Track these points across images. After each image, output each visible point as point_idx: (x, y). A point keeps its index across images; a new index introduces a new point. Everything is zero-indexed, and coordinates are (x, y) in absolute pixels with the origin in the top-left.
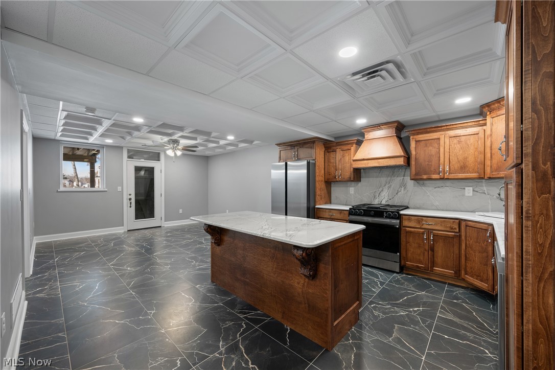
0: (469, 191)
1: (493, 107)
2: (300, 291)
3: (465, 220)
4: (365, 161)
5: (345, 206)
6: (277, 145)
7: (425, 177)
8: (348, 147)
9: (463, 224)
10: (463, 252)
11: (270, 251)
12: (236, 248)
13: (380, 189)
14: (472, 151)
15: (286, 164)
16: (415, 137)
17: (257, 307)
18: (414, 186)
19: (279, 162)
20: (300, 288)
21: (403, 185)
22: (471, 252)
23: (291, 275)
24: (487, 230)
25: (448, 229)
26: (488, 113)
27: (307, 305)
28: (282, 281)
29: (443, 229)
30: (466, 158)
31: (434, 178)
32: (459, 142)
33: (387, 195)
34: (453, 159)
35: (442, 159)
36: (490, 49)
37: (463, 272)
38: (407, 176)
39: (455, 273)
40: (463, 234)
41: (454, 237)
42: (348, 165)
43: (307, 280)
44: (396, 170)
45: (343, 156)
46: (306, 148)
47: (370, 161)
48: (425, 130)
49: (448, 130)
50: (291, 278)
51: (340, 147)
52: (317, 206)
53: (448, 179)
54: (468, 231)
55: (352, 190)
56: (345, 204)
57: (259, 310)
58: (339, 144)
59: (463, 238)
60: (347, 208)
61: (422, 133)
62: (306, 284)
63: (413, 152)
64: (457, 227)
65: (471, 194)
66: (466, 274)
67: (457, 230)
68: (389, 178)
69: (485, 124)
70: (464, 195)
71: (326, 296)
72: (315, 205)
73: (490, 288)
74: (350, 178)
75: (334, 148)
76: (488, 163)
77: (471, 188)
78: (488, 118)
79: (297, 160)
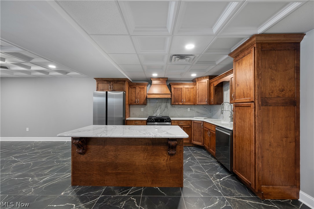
0: (189, 109)
1: (199, 79)
2: (165, 164)
3: (193, 120)
4: (154, 95)
5: (139, 118)
6: (95, 79)
7: (177, 103)
8: (143, 86)
9: (192, 122)
10: (192, 133)
11: (142, 147)
12: (107, 152)
13: (156, 109)
14: (192, 94)
15: (107, 93)
16: (173, 86)
17: (129, 186)
18: (171, 107)
19: (97, 91)
20: (165, 162)
21: (166, 107)
22: (195, 132)
23: (158, 157)
24: (201, 123)
25: (187, 125)
26: (197, 81)
27: (169, 170)
28: (152, 162)
29: (186, 125)
30: (190, 97)
31: (180, 104)
32: (188, 90)
33: (159, 112)
34: (187, 97)
35: (183, 96)
36: (215, 61)
37: (192, 140)
38: (169, 103)
39: (190, 141)
40: (192, 126)
41: (189, 127)
42: (143, 96)
43: (169, 157)
44: (163, 100)
45: (140, 91)
46: (119, 84)
47: (156, 95)
48: (177, 84)
49: (185, 85)
50: (158, 159)
51: (138, 86)
52: (127, 119)
53: (185, 105)
54: (194, 124)
55: (142, 109)
56: (138, 117)
57: (132, 187)
58: (138, 84)
59: (192, 127)
60: (146, 119)
61: (176, 85)
62: (168, 159)
63: (173, 93)
64: (190, 123)
65: (189, 111)
66: (193, 141)
67: (190, 125)
68: (161, 104)
69: (196, 85)
70: (187, 111)
71: (180, 161)
72: (125, 118)
73: (202, 144)
74: (144, 103)
75: (135, 86)
76: (197, 99)
77: (189, 108)
78: (197, 83)
79: (112, 91)
